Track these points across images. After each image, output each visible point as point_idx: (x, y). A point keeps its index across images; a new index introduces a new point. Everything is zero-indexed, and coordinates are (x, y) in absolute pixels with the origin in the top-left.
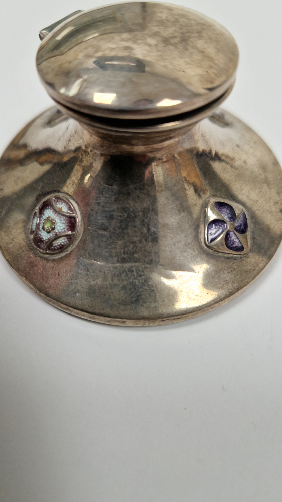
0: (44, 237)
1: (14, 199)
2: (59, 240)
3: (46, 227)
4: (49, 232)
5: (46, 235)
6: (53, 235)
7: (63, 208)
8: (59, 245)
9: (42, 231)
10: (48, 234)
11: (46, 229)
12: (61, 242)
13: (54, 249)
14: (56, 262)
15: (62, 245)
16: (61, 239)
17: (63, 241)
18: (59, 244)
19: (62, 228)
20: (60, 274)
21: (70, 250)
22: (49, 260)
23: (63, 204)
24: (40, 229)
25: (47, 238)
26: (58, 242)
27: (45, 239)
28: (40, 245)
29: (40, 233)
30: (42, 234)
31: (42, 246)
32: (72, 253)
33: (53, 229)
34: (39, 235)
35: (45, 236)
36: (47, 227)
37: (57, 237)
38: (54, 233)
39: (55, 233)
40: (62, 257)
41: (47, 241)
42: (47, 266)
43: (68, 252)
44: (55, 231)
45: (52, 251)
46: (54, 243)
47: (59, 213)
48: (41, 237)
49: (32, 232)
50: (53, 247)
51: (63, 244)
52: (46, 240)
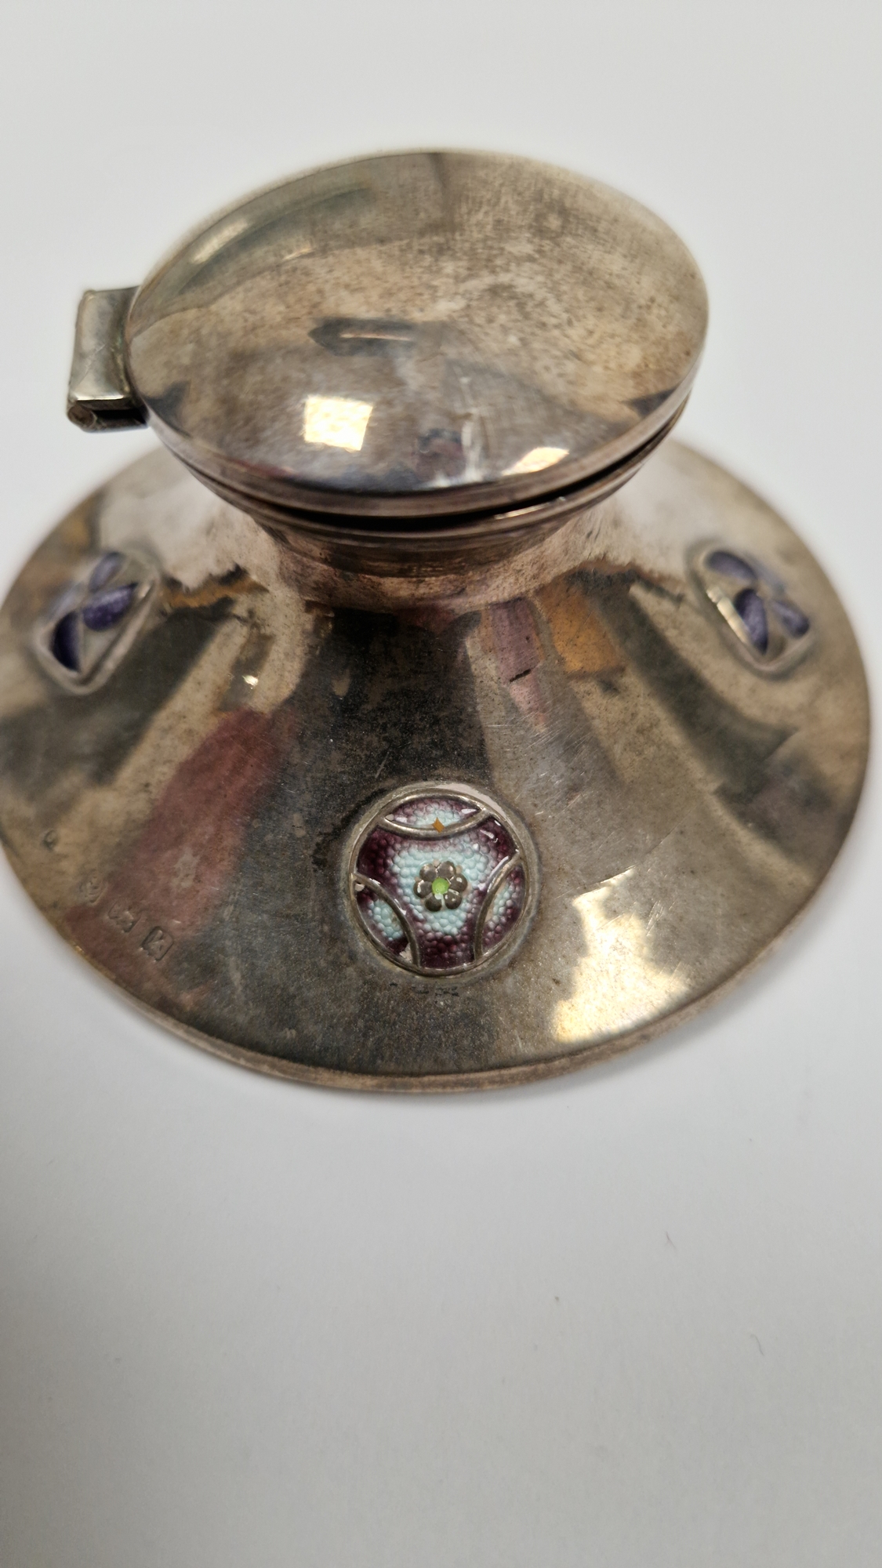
0: (448, 928)
1: (234, 919)
2: (496, 901)
3: (439, 896)
4: (453, 906)
5: (453, 918)
6: (471, 902)
7: (441, 821)
8: (504, 914)
9: (431, 916)
10: (458, 911)
11: (443, 903)
12: (501, 902)
13: (497, 932)
14: (523, 960)
15: (510, 908)
16: (498, 894)
17: (506, 895)
18: (501, 910)
19: (480, 866)
20: (558, 979)
21: (534, 904)
22: (499, 972)
23: (431, 809)
24: (421, 916)
25: (460, 924)
26: (495, 909)
27: (455, 931)
28: (452, 955)
29: (427, 926)
30: (437, 926)
31: (460, 954)
32: (543, 906)
33: (462, 887)
34: (430, 935)
35: (448, 923)
36: (444, 895)
37: (485, 898)
38: (471, 896)
39: (472, 892)
40: (526, 936)
41: (465, 929)
42: (509, 991)
43: (533, 913)
44: (469, 888)
45: (496, 943)
46: (488, 918)
47: (446, 838)
48: (439, 934)
49: (399, 945)
50: (489, 929)
51: (509, 903)
52: (460, 928)
